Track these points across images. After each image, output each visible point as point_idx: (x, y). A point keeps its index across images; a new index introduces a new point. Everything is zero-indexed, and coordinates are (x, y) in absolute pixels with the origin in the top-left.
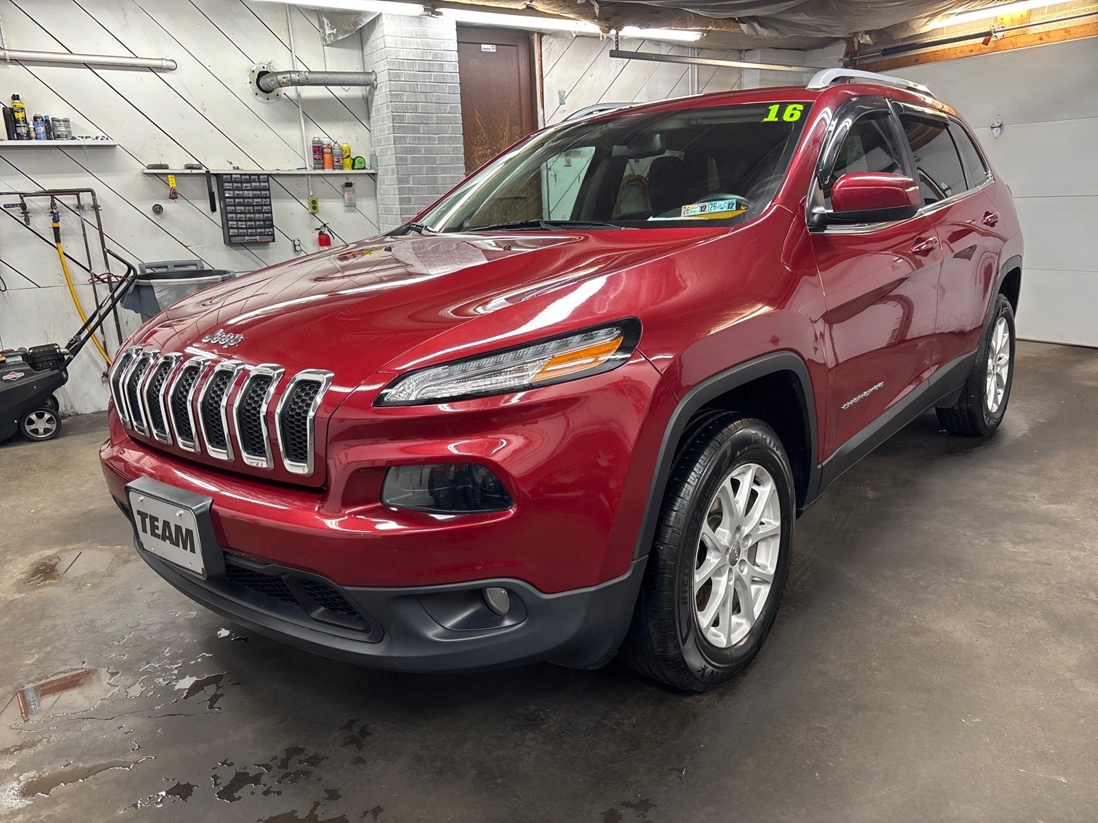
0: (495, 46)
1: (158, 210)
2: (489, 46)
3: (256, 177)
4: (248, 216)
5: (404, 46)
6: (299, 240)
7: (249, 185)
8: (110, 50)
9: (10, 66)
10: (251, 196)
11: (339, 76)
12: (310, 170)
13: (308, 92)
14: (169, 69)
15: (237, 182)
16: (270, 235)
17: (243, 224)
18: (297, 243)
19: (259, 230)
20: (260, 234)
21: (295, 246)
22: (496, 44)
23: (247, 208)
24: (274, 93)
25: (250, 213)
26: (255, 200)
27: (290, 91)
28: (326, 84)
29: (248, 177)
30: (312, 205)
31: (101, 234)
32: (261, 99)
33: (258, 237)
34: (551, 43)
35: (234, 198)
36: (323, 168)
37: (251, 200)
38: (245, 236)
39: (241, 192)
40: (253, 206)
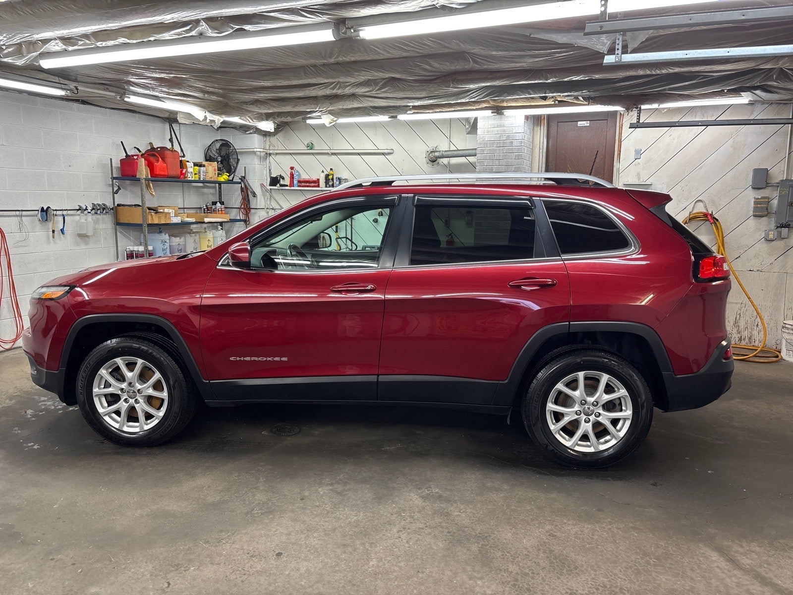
0: (589, 122)
2: (584, 122)
5: (489, 133)
8: (369, 147)
9: (333, 156)
11: (464, 152)
13: (454, 161)
14: (389, 154)
22: (590, 121)
24: (437, 162)
27: (445, 161)
28: (466, 156)
32: (430, 165)
34: (633, 115)
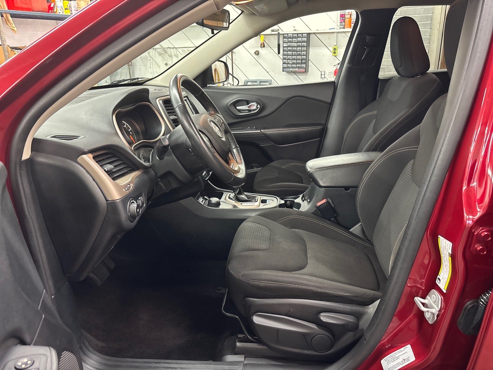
1: (257, 53)
3: (301, 35)
4: (293, 57)
6: (325, 72)
7: (296, 39)
10: (296, 46)
12: (337, 29)
15: (290, 38)
16: (304, 68)
17: (290, 62)
18: (323, 73)
19: (298, 65)
20: (299, 67)
21: (322, 75)
23: (293, 53)
25: (295, 55)
26: (298, 48)
29: (296, 35)
30: (334, 51)
31: (232, 62)
33: (297, 69)
35: (288, 47)
36: (344, 28)
37: (296, 48)
38: (290, 68)
39: (291, 44)
40: (297, 51)
